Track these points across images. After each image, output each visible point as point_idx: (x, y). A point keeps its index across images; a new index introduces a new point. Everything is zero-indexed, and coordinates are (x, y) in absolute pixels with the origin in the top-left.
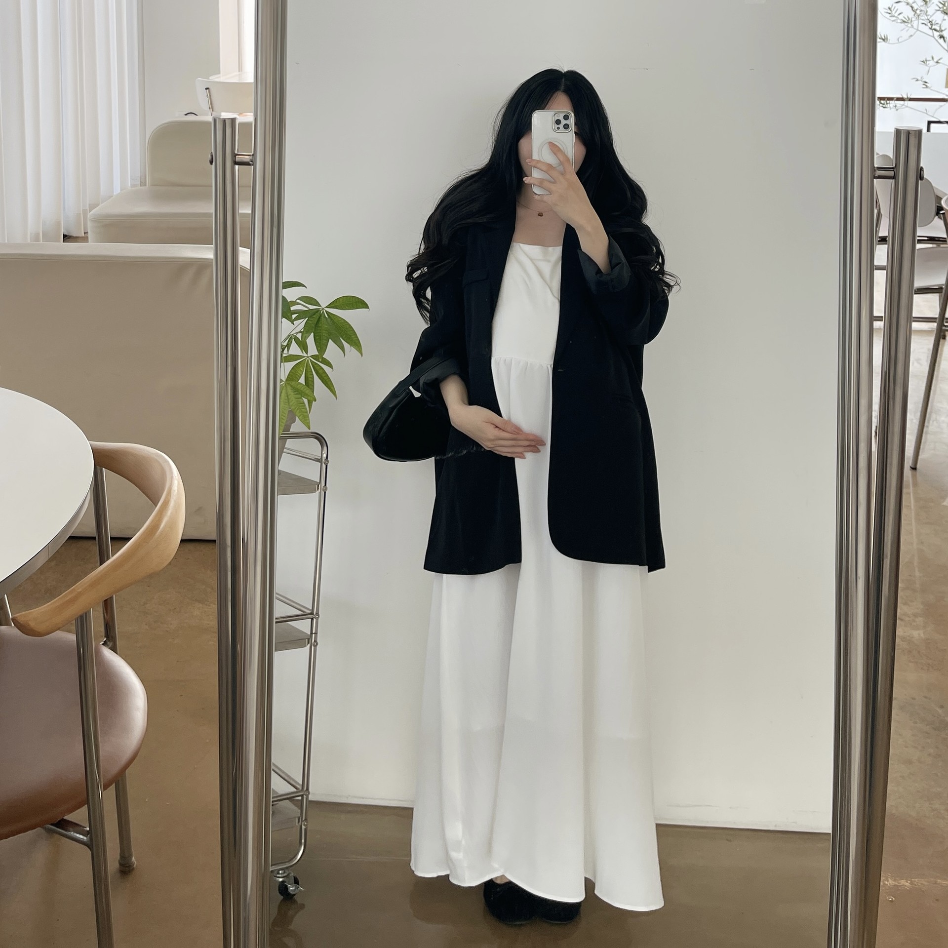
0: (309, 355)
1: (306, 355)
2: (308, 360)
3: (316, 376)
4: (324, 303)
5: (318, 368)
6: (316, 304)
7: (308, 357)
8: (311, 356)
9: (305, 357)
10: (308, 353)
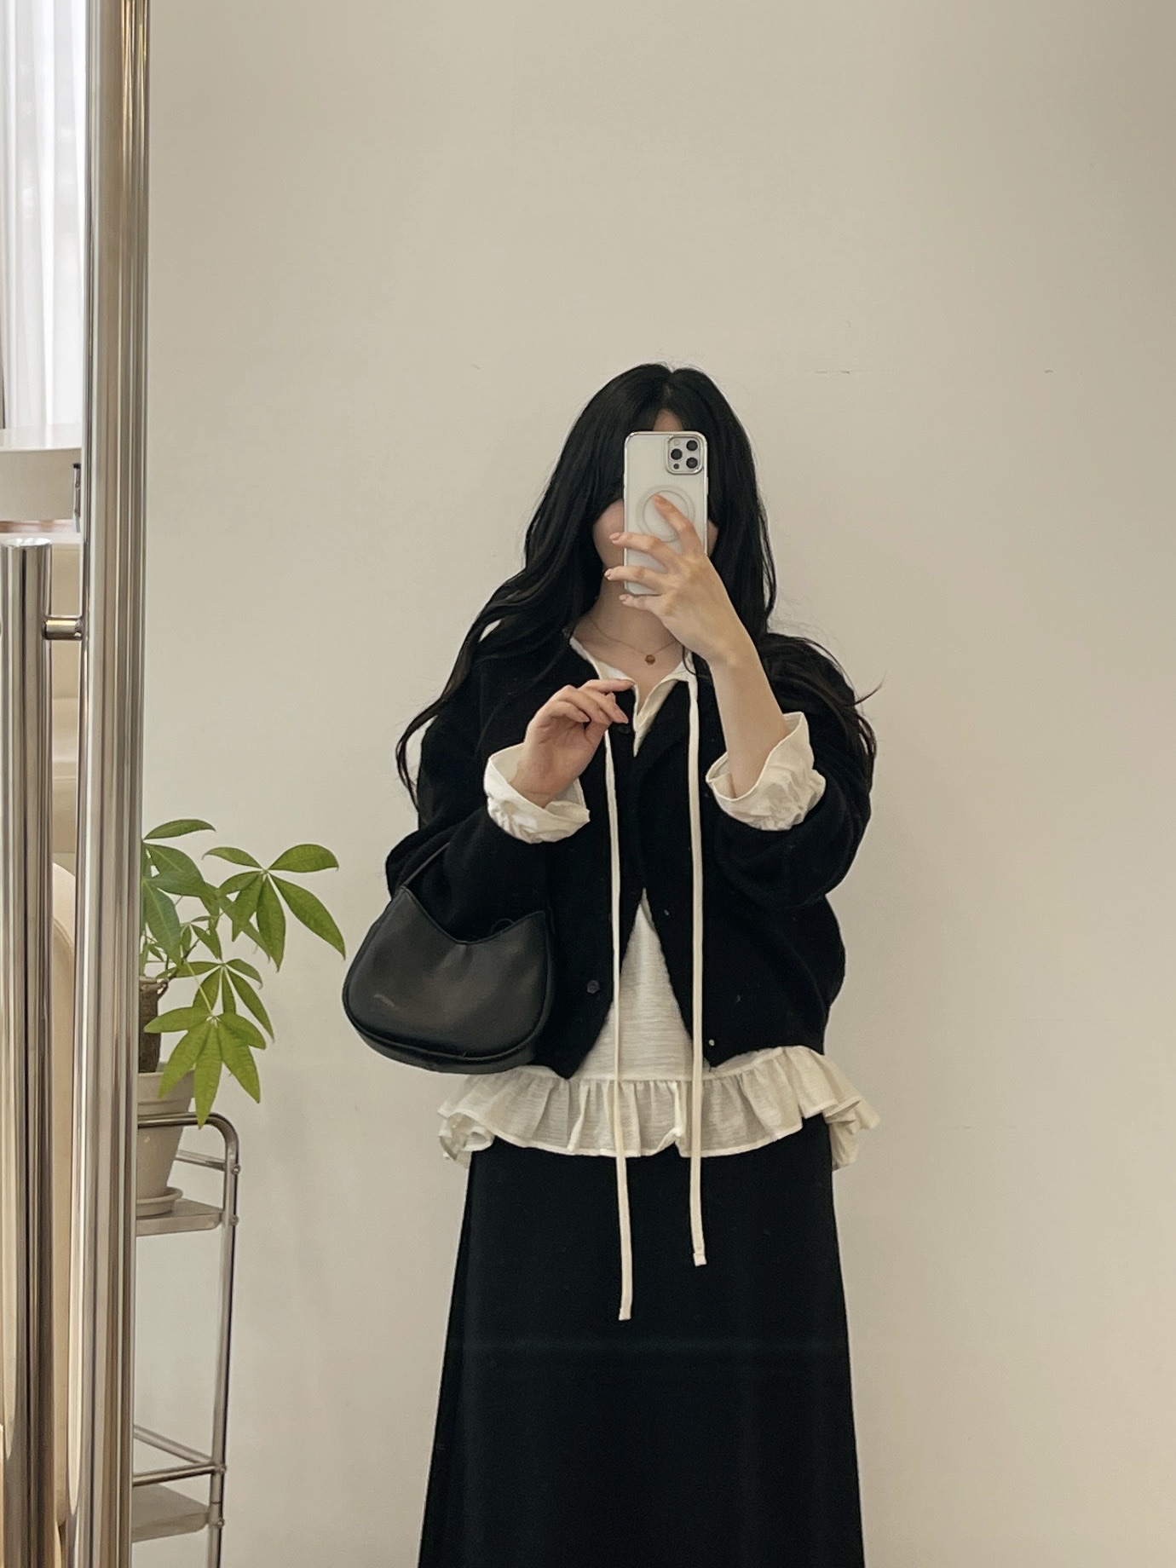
0: (225, 961)
1: (218, 961)
2: (224, 972)
3: (240, 1000)
4: (265, 861)
5: (242, 984)
6: (252, 863)
7: (223, 965)
8: (230, 963)
9: (216, 965)
10: (224, 956)
